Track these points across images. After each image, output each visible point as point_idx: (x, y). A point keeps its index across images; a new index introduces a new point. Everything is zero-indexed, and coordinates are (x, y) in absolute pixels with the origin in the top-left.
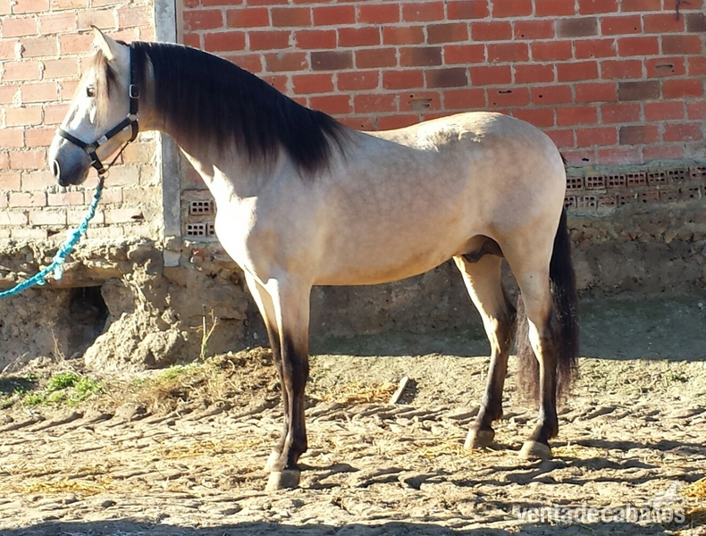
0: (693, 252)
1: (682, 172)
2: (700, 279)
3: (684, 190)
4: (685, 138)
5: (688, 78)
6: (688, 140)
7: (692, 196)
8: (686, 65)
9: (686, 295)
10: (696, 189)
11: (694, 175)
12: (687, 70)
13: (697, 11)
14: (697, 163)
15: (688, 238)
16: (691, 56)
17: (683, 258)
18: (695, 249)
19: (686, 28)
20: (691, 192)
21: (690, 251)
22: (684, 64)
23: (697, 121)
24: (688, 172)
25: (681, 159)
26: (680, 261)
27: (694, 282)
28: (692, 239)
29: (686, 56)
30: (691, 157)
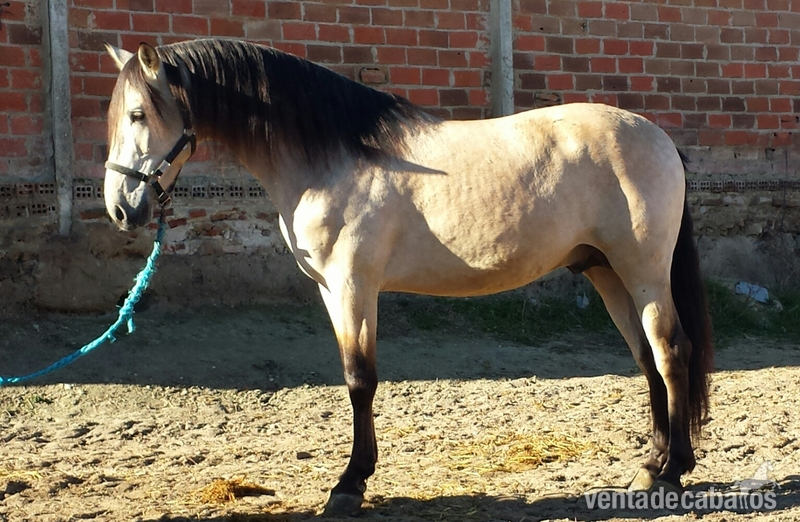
0: (22, 272)
1: (8, 189)
2: (30, 300)
3: (12, 207)
4: (9, 153)
5: (11, 91)
6: (12, 156)
7: (19, 214)
8: (10, 77)
9: (18, 316)
10: (24, 207)
11: (21, 192)
12: (10, 82)
13: (19, 23)
14: (22, 180)
15: (17, 258)
16: (15, 68)
17: (13, 278)
18: (23, 269)
19: (8, 38)
20: (18, 211)
21: (19, 271)
22: (8, 77)
23: (21, 136)
24: (15, 190)
25: (5, 175)
26: (9, 282)
27: (24, 304)
28: (20, 260)
29: (9, 69)
30: (15, 173)
